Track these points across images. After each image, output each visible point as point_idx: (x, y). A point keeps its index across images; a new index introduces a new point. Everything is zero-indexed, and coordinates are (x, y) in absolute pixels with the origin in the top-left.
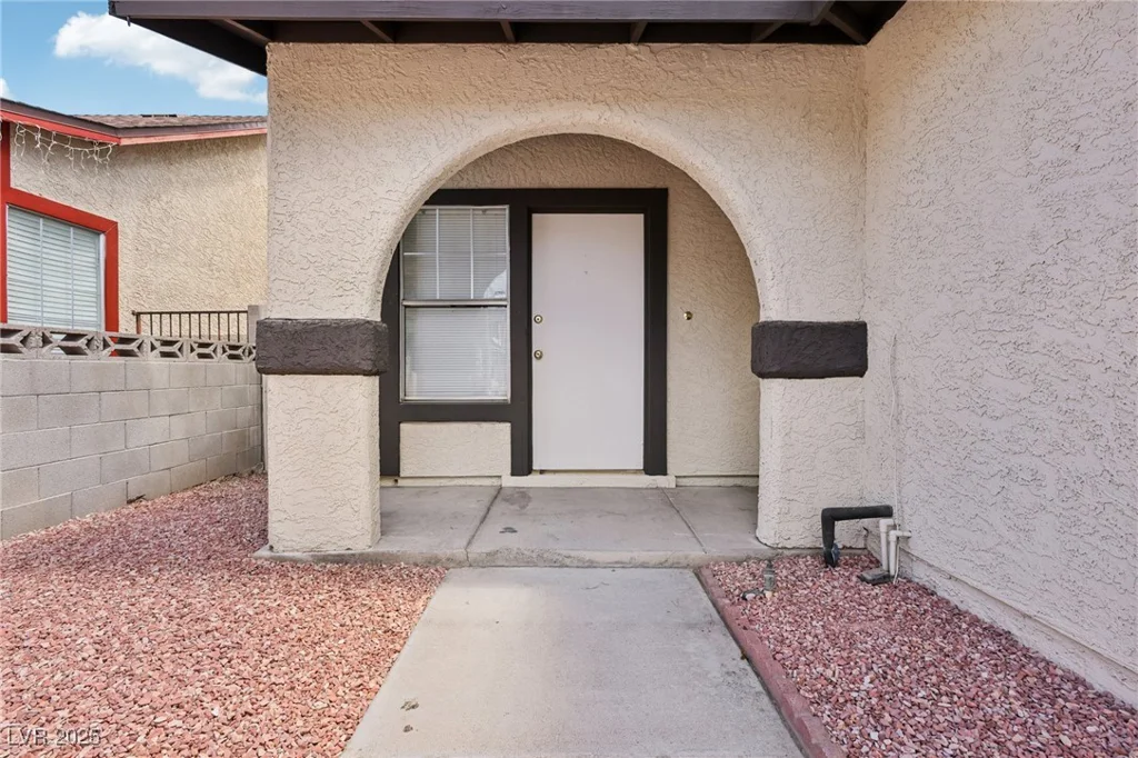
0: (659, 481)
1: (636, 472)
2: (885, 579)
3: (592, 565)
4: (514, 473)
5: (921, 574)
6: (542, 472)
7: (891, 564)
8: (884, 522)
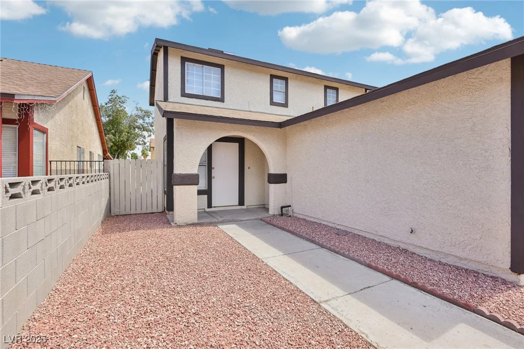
0: (243, 207)
1: (237, 206)
2: (290, 216)
3: (242, 221)
4: (208, 208)
5: (295, 215)
6: (214, 207)
7: (291, 214)
8: (290, 208)
